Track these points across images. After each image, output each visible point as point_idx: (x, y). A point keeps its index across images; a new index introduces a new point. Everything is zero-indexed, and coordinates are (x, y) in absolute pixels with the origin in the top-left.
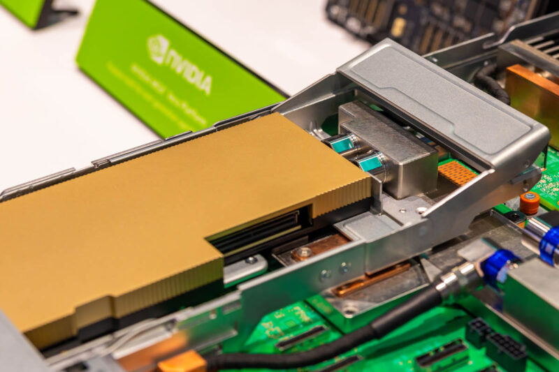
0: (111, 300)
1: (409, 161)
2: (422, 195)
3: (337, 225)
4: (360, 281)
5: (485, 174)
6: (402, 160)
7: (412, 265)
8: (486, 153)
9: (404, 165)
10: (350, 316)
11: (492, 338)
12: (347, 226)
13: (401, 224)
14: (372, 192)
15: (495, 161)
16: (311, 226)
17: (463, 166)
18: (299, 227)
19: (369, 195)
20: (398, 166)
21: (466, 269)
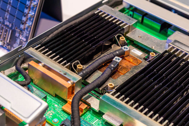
8: (24, 117)
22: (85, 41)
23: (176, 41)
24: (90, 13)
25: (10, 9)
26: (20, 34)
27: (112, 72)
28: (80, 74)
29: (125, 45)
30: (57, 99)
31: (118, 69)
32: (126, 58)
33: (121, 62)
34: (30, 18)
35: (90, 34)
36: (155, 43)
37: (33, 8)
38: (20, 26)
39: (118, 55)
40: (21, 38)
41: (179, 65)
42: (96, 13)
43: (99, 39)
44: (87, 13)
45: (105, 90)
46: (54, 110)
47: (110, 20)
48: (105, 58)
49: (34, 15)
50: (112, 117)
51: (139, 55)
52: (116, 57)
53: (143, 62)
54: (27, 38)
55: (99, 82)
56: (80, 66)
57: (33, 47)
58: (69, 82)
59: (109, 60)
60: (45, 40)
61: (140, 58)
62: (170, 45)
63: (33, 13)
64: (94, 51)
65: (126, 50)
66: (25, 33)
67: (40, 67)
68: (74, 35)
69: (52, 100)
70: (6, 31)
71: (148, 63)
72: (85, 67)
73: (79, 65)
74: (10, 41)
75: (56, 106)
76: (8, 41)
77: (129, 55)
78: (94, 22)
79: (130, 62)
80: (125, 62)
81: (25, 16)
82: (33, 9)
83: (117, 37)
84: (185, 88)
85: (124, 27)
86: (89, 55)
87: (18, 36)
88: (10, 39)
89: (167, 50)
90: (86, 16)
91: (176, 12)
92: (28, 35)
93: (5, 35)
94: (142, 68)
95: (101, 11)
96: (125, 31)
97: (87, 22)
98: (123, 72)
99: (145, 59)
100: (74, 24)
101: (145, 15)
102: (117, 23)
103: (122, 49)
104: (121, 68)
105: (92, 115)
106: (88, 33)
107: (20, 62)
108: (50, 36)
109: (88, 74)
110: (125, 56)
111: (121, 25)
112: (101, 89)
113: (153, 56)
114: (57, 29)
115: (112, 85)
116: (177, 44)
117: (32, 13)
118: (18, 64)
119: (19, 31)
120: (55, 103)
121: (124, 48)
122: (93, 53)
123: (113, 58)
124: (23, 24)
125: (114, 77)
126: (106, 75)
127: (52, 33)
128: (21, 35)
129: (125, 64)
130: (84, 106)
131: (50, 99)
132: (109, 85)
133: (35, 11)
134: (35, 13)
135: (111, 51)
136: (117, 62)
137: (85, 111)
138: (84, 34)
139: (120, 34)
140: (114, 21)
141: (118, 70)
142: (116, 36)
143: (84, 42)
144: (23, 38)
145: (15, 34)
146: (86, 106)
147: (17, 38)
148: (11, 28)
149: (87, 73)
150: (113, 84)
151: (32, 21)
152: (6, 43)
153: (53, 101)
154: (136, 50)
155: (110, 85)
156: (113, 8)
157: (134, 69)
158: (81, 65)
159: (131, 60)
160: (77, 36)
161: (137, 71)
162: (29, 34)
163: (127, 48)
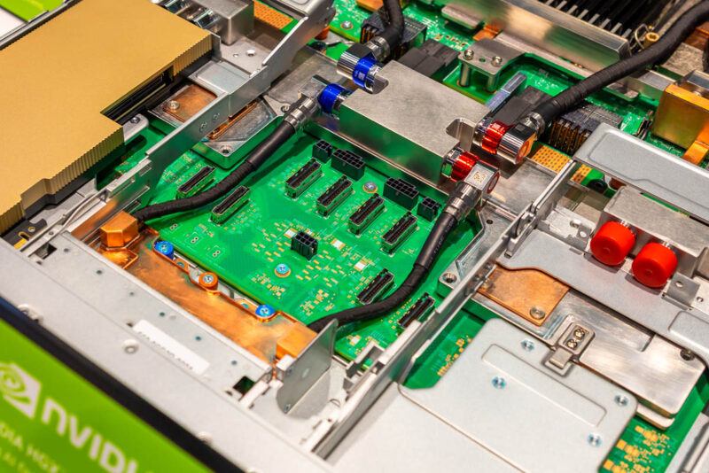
0: (46, 182)
1: (234, 14)
2: (244, 38)
3: (190, 77)
4: (225, 124)
5: (302, 21)
6: (229, 15)
7: (258, 102)
8: (298, 4)
9: (232, 19)
10: (227, 155)
11: (336, 154)
12: (199, 77)
13: (250, 74)
14: (213, 46)
15: (308, 9)
16: (173, 82)
17: (281, 14)
18: (164, 85)
19: (210, 48)
20: (227, 20)
21: (308, 103)
50: (460, 11)
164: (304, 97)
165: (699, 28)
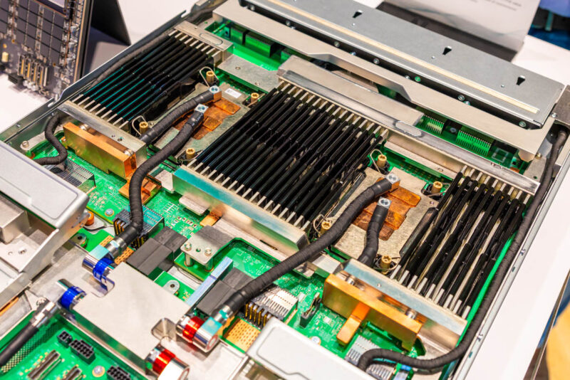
2: (21, 235)
5: (53, 234)
6: (3, 224)
7: (19, 297)
8: (52, 218)
11: (72, 345)
15: (58, 223)
21: (49, 307)
22: (153, 83)
23: (290, 72)
24: (163, 36)
25: (40, 36)
26: (60, 73)
27: (192, 130)
28: (143, 138)
29: (214, 84)
30: (112, 177)
31: (203, 122)
32: (216, 104)
33: (207, 112)
34: (72, 49)
35: (161, 71)
36: (259, 76)
37: (75, 33)
38: (59, 62)
39: (202, 102)
40: (62, 79)
41: (295, 109)
42: (170, 35)
43: (174, 78)
44: (157, 36)
45: (182, 158)
46: (108, 195)
47: (191, 45)
48: (182, 109)
49: (78, 43)
50: (192, 200)
51: (237, 97)
52: (200, 105)
53: (242, 109)
54: (71, 78)
55: (172, 147)
56: (144, 125)
57: (71, 100)
58: (127, 153)
59: (189, 109)
60: (93, 86)
61: (239, 103)
62: (282, 80)
63: (76, 41)
64: (166, 97)
65: (215, 92)
66: (68, 71)
67: (81, 132)
68: (136, 75)
69: (104, 179)
70: (39, 70)
71: (249, 109)
72: (154, 123)
73: (142, 123)
74: (47, 84)
75: (111, 188)
76: (45, 85)
77: (220, 99)
78: (168, 49)
79: (222, 109)
80: (215, 111)
81: (65, 46)
82: (74, 35)
83: (202, 71)
84: (300, 146)
85: (213, 56)
86: (160, 105)
87: (58, 76)
88: (47, 80)
89: (276, 88)
90: (156, 40)
91: (293, 24)
92: (72, 74)
93: (39, 75)
94: (240, 118)
95: (179, 32)
96: (215, 61)
97: (156, 51)
98: (211, 127)
99: (245, 103)
100: (137, 56)
101: (246, 32)
102: (203, 50)
103: (208, 91)
104: (209, 121)
105: (165, 197)
106: (157, 70)
107: (51, 124)
108: (99, 79)
109: (156, 135)
110: (214, 101)
111: (208, 53)
112: (176, 157)
113: (255, 99)
114: (111, 66)
115: (192, 151)
116: (291, 77)
117: (73, 41)
118: (49, 129)
119: (58, 68)
120: (109, 183)
121: (213, 89)
122: (164, 101)
123: (195, 106)
124: (63, 58)
125: (198, 136)
126: (184, 136)
127: (103, 72)
128: (62, 75)
129: (214, 113)
130: (151, 186)
131: (103, 178)
132: (187, 150)
133: (78, 37)
134: (78, 40)
135: (193, 95)
136: (200, 113)
137: (154, 193)
138: (151, 71)
139: (207, 67)
140: (197, 47)
141: (204, 124)
142: (200, 71)
143: (150, 85)
144: (66, 79)
145: (53, 74)
146: (155, 186)
147: (58, 79)
148: (47, 64)
149: (154, 135)
150: (193, 149)
151: (76, 54)
152: (42, 87)
153: (107, 181)
154: (231, 90)
155: (189, 151)
156: (197, 25)
157: (227, 120)
158: (146, 123)
159: (224, 107)
160: (140, 75)
161: (232, 124)
162: (74, 72)
163: (216, 90)
164: (47, 302)
165: (366, 209)
